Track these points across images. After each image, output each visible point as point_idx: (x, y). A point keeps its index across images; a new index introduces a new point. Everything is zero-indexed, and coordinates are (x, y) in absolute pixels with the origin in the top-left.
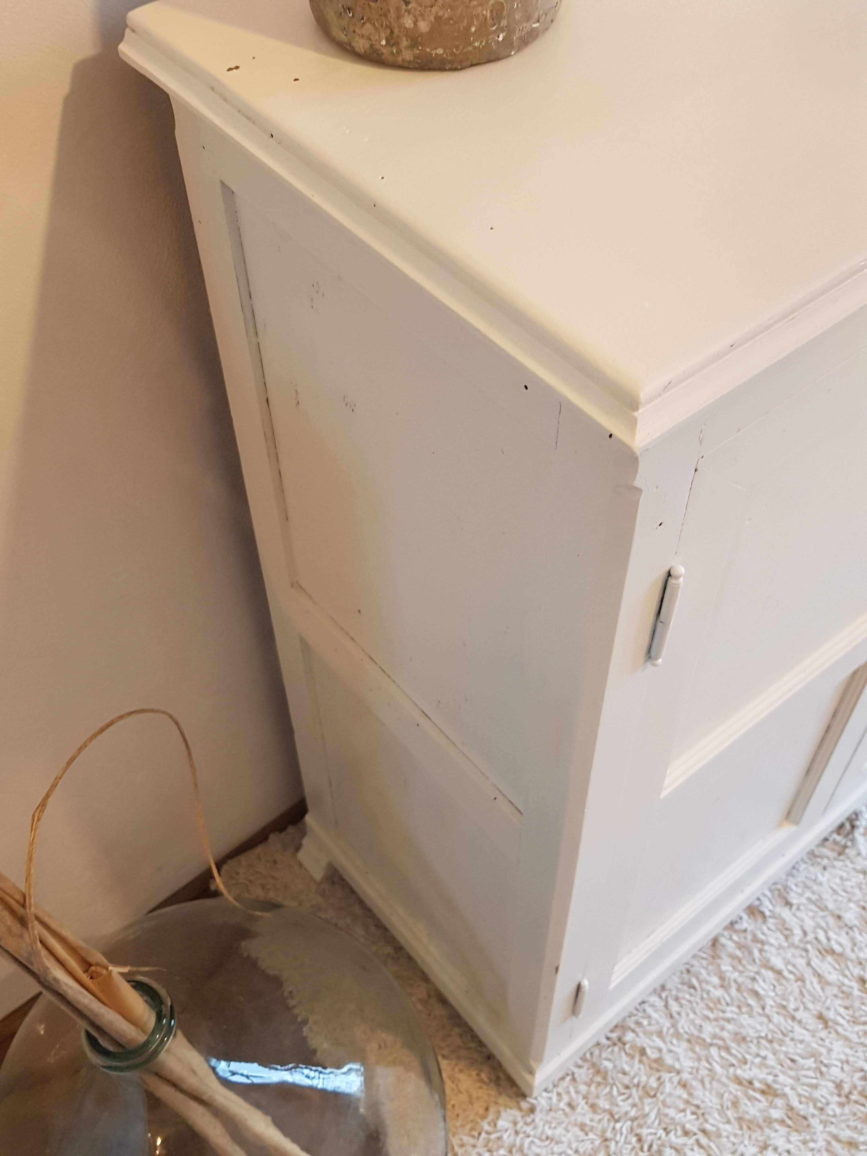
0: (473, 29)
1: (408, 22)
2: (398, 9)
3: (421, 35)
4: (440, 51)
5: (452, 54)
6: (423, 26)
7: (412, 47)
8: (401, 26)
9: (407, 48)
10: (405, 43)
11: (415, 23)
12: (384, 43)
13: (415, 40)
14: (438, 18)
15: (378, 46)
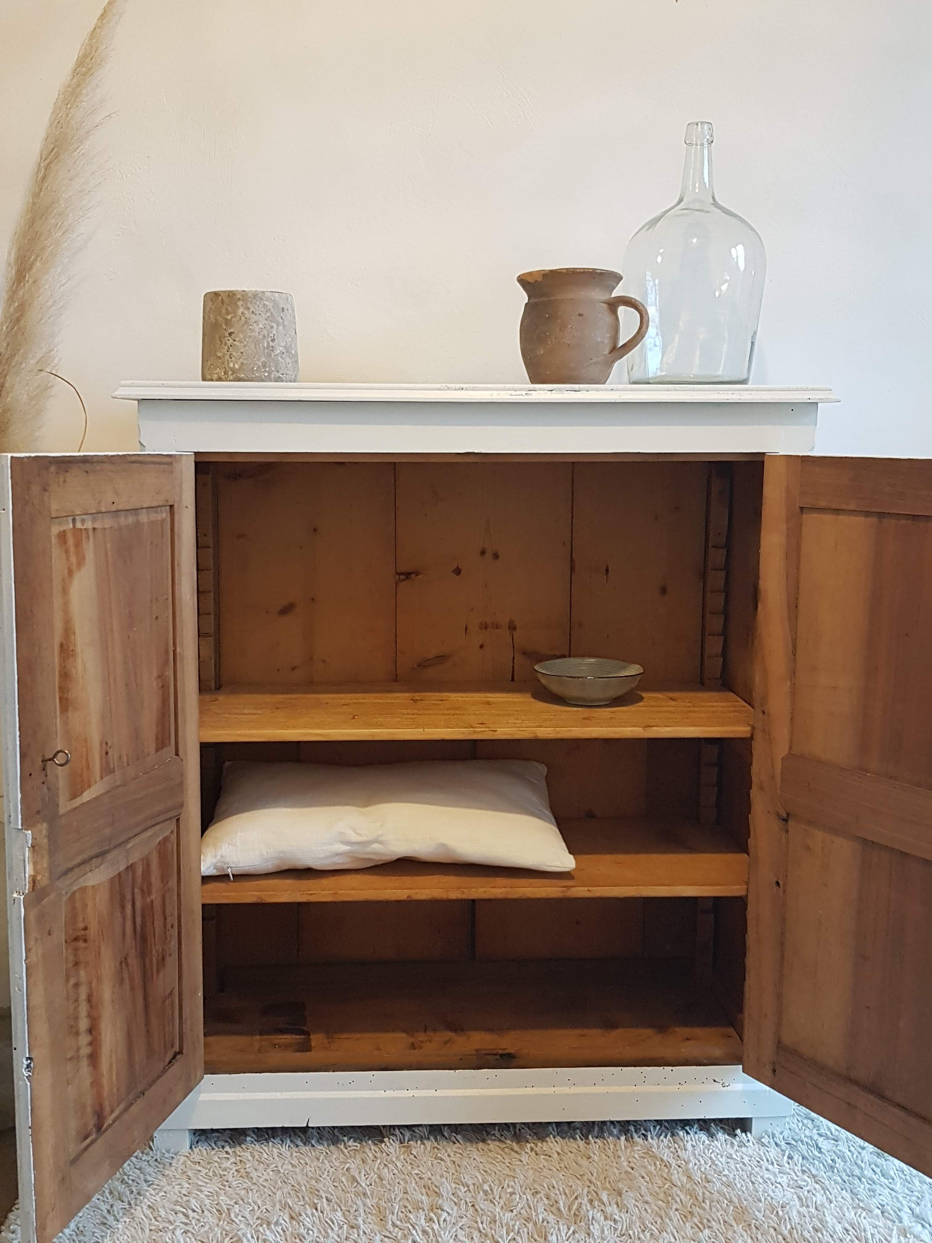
0: (255, 369)
1: (231, 365)
2: (228, 361)
3: (236, 369)
4: (243, 375)
5: (248, 377)
6: (237, 366)
7: (232, 375)
8: (229, 367)
9: (231, 375)
10: (230, 373)
11: (234, 365)
12: (223, 374)
13: (234, 371)
14: (242, 363)
15: (221, 376)
